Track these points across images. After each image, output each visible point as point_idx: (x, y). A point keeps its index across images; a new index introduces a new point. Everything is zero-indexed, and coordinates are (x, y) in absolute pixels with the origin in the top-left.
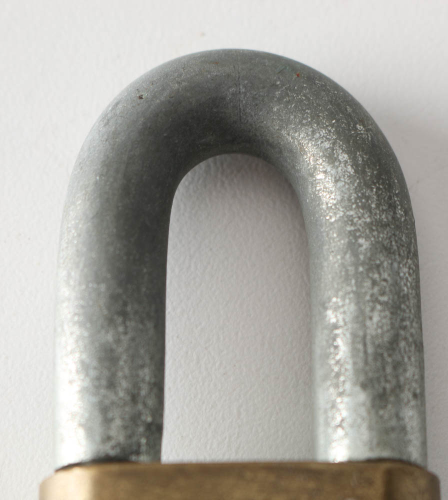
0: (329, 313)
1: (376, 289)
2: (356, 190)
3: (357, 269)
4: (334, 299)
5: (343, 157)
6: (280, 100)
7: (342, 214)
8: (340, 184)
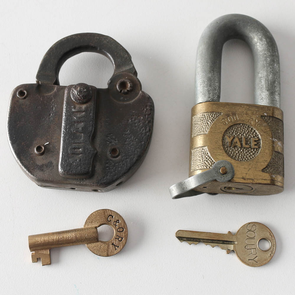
0: (260, 74)
1: (271, 70)
3: (267, 65)
4: (261, 72)
5: (264, 40)
6: (250, 26)
7: (263, 52)
8: (263, 46)
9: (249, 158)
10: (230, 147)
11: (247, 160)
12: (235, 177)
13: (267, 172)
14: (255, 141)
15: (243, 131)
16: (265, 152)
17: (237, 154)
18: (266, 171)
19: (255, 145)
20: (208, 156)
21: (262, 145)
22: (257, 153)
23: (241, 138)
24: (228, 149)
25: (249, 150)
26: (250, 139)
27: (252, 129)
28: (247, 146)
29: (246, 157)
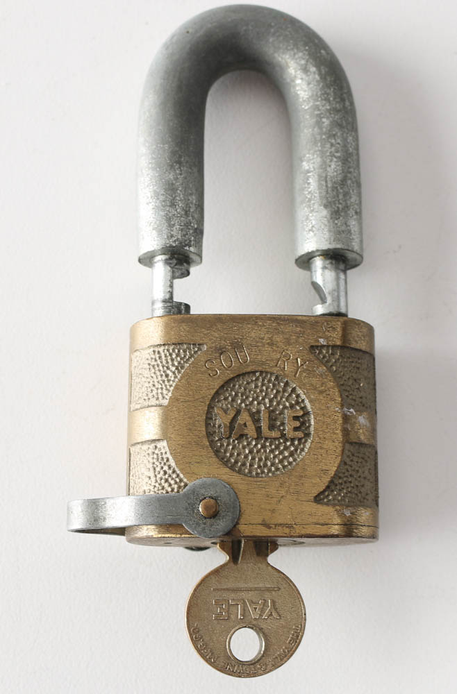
0: (304, 163)
1: (333, 149)
2: (321, 90)
3: (321, 137)
4: (308, 155)
6: (274, 34)
7: (311, 104)
9: (280, 466)
10: (228, 438)
11: (273, 473)
12: (242, 521)
13: (327, 504)
14: (296, 418)
15: (262, 391)
16: (321, 448)
17: (246, 457)
18: (325, 500)
19: (296, 429)
20: (170, 467)
21: (316, 429)
22: (302, 450)
23: (258, 412)
24: (222, 445)
25: (280, 443)
26: (282, 413)
27: (287, 384)
28: (274, 434)
29: (273, 464)
